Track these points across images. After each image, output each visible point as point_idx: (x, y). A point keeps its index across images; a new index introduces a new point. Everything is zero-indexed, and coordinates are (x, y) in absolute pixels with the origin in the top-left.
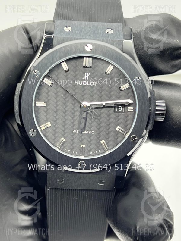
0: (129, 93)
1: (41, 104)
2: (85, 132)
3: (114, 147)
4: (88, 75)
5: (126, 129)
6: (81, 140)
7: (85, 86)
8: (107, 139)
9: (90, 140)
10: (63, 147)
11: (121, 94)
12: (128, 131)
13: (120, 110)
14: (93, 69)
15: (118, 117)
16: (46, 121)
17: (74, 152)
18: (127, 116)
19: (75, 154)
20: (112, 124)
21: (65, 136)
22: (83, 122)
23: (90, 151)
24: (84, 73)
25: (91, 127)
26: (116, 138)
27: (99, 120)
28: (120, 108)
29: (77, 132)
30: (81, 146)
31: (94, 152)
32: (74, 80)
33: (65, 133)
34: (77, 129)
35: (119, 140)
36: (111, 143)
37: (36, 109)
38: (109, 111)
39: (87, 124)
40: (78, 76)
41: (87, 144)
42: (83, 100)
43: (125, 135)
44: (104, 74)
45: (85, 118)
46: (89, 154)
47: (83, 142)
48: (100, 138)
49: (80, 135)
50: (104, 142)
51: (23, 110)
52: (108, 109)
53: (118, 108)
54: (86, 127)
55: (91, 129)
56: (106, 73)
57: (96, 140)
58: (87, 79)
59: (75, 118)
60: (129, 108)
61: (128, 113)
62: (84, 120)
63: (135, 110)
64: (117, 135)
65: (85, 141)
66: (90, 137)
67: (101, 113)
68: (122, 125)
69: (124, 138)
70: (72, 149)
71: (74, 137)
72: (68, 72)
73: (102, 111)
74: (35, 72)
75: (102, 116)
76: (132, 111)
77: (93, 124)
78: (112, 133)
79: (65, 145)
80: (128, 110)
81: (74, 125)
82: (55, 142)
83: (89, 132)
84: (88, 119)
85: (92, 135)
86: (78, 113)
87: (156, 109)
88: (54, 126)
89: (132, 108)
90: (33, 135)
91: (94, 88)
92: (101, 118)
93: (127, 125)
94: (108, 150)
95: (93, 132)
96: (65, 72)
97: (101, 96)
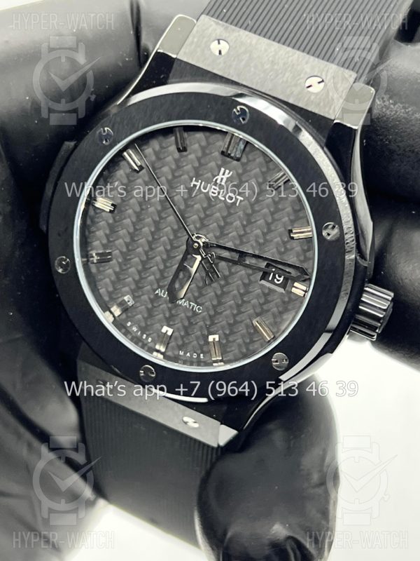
2: (181, 302)
3: (236, 360)
5: (275, 330)
8: (226, 335)
9: (187, 323)
11: (288, 246)
12: (277, 335)
13: (278, 280)
14: (243, 164)
15: (266, 295)
16: (105, 246)
19: (146, 342)
20: (248, 308)
21: (137, 293)
22: (183, 278)
24: (219, 168)
25: (199, 297)
26: (248, 341)
29: (164, 294)
31: (188, 354)
32: (191, 174)
34: (165, 289)
35: (252, 347)
36: (233, 348)
37: (92, 213)
40: (204, 171)
42: (197, 230)
43: (268, 342)
47: (171, 323)
48: (212, 329)
49: (170, 305)
50: (217, 339)
52: (249, 271)
53: (274, 275)
55: (198, 300)
57: (201, 329)
60: (296, 284)
61: (292, 296)
64: (251, 334)
66: (189, 318)
67: (231, 274)
68: (269, 316)
70: (142, 329)
72: (185, 153)
73: (232, 270)
74: (104, 131)
75: (230, 280)
76: (302, 294)
78: (241, 328)
80: (294, 290)
81: (163, 277)
83: (190, 305)
84: (197, 276)
85: (195, 314)
87: (361, 307)
89: (304, 288)
91: (232, 210)
92: (227, 284)
93: (280, 322)
94: (221, 361)
95: (199, 309)
96: (176, 151)
97: (242, 233)
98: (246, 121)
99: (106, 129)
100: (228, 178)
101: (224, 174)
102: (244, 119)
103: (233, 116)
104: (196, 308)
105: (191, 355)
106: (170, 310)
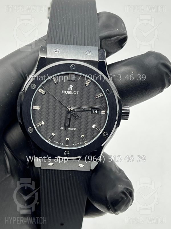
0: (102, 100)
1: (37, 108)
2: (69, 129)
3: (91, 140)
4: (72, 86)
5: (100, 127)
6: (66, 135)
7: (69, 94)
8: (86, 134)
9: (73, 135)
10: (52, 140)
11: (96, 101)
12: (101, 128)
13: (96, 112)
14: (76, 82)
15: (94, 118)
16: (41, 121)
17: (61, 144)
18: (101, 117)
19: (61, 145)
20: (90, 123)
21: (55, 131)
22: (68, 122)
23: (73, 143)
24: (69, 85)
25: (74, 126)
26: (93, 133)
27: (80, 120)
28: (96, 111)
29: (63, 129)
30: (67, 139)
31: (76, 144)
32: (61, 90)
33: (55, 130)
34: (63, 127)
35: (95, 135)
36: (89, 137)
37: (33, 112)
38: (87, 113)
39: (71, 122)
40: (65, 87)
41: (70, 137)
42: (68, 106)
43: (99, 131)
44: (84, 86)
45: (70, 119)
46: (72, 145)
47: (68, 136)
48: (81, 134)
49: (66, 131)
50: (83, 136)
51: (23, 113)
52: (87, 112)
53: (94, 111)
54: (70, 125)
55: (74, 127)
56: (85, 85)
57: (77, 135)
58: (72, 89)
59: (62, 119)
60: (102, 111)
61: (101, 115)
62: (69, 120)
63: (106, 112)
64: (93, 131)
65: (69, 135)
66: (73, 133)
67: (82, 115)
68: (97, 123)
69: (98, 134)
70: (59, 142)
71: (61, 132)
72: (57, 84)
73: (82, 114)
74: (33, 85)
75: (82, 117)
76: (105, 113)
77: (75, 123)
78: (89, 130)
79: (54, 138)
80: (102, 113)
81: (61, 124)
82: (47, 136)
83: (72, 129)
84: (72, 119)
85: (74, 131)
86: (64, 115)
87: (123, 112)
88: (47, 124)
89: (105, 111)
90: (31, 131)
91: (76, 96)
92: (81, 119)
93: (101, 124)
94: (86, 142)
95: (75, 129)
96: (55, 84)
97: (81, 102)
99: (33, 84)
100: (72, 87)
101: (71, 87)
102: (74, 68)
103: (71, 68)
104: (74, 129)
105: (77, 144)
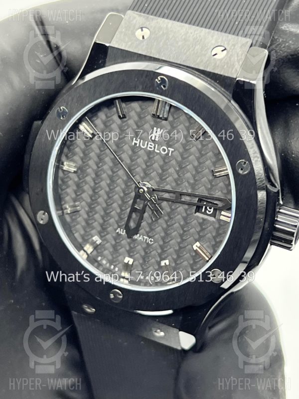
2: (137, 237)
5: (212, 251)
7: (151, 151)
8: (174, 259)
11: (213, 183)
13: (209, 212)
14: (170, 123)
15: (201, 224)
16: (74, 199)
21: (102, 234)
24: (152, 127)
29: (123, 233)
34: (124, 228)
35: (196, 267)
38: (186, 210)
39: (144, 222)
45: (141, 212)
47: (131, 254)
50: (168, 263)
55: (150, 234)
70: (110, 262)
72: (125, 120)
76: (228, 220)
78: (185, 252)
81: (120, 219)
83: (144, 238)
85: (148, 245)
89: (230, 215)
91: (166, 160)
93: (216, 245)
95: (151, 241)
96: (118, 119)
97: (177, 177)
98: (167, 88)
99: (61, 107)
102: (164, 86)
104: (149, 240)
106: (129, 244)
